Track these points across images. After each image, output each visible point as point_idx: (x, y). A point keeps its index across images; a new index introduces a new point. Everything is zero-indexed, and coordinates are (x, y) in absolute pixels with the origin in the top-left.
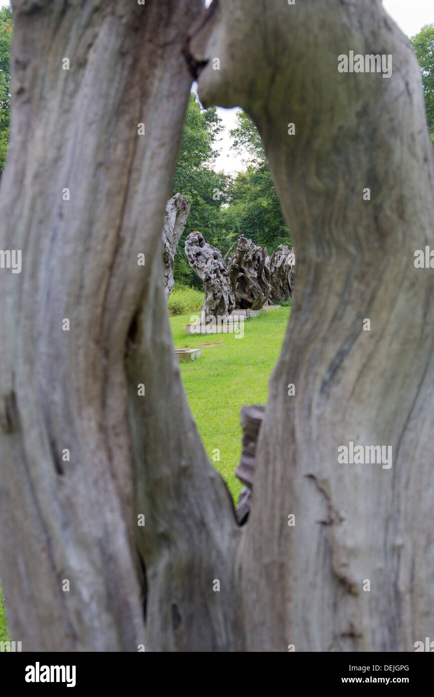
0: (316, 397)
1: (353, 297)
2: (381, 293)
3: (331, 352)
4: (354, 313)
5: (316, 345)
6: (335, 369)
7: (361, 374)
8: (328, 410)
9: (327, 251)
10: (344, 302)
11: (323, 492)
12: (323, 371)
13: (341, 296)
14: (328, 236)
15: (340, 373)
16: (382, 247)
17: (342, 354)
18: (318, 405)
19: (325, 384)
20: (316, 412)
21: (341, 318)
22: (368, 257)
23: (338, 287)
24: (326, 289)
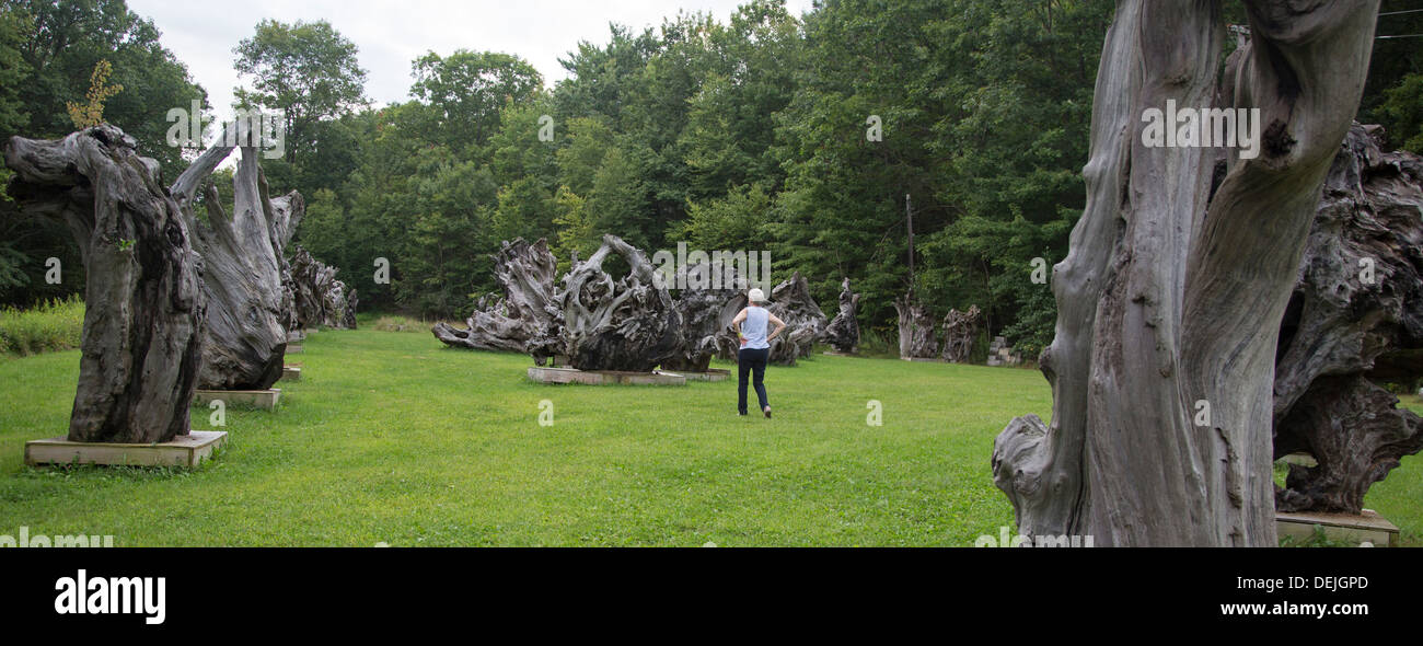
0: (1219, 376)
1: (1259, 308)
2: (1275, 307)
3: (1234, 346)
4: (1256, 319)
5: (1223, 339)
6: (1234, 357)
7: (1251, 362)
8: (1227, 385)
9: (1251, 275)
10: (1251, 311)
11: (1224, 439)
12: (1226, 358)
13: (1251, 307)
14: (1258, 265)
15: (1238, 359)
16: (1286, 277)
17: (1241, 347)
18: (1220, 381)
19: (1225, 366)
20: (1219, 386)
21: (1247, 321)
22: (1276, 283)
23: (1252, 300)
24: (1241, 301)
